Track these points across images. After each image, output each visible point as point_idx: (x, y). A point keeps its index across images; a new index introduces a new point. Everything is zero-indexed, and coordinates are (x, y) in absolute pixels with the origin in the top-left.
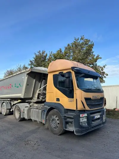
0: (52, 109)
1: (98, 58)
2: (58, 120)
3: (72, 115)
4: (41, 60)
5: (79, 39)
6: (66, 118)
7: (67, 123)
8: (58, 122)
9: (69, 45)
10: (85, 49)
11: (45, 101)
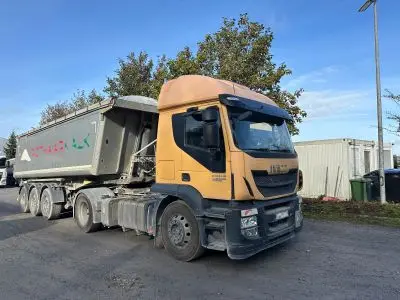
0: (171, 199)
1: (282, 71)
2: (187, 225)
3: (221, 213)
4: (136, 78)
5: (236, 22)
6: (206, 220)
7: (209, 231)
8: (187, 229)
9: (208, 38)
10: (250, 48)
11: (153, 181)
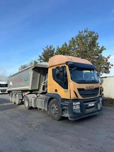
0: (51, 98)
1: (103, 49)
2: (56, 108)
3: (67, 103)
4: (48, 55)
5: (83, 32)
6: (62, 106)
7: (63, 110)
8: (57, 109)
9: (73, 39)
11: (47, 92)
